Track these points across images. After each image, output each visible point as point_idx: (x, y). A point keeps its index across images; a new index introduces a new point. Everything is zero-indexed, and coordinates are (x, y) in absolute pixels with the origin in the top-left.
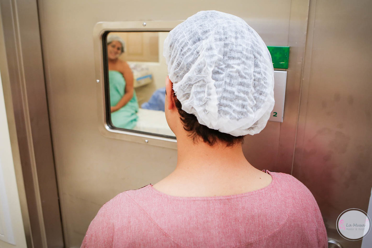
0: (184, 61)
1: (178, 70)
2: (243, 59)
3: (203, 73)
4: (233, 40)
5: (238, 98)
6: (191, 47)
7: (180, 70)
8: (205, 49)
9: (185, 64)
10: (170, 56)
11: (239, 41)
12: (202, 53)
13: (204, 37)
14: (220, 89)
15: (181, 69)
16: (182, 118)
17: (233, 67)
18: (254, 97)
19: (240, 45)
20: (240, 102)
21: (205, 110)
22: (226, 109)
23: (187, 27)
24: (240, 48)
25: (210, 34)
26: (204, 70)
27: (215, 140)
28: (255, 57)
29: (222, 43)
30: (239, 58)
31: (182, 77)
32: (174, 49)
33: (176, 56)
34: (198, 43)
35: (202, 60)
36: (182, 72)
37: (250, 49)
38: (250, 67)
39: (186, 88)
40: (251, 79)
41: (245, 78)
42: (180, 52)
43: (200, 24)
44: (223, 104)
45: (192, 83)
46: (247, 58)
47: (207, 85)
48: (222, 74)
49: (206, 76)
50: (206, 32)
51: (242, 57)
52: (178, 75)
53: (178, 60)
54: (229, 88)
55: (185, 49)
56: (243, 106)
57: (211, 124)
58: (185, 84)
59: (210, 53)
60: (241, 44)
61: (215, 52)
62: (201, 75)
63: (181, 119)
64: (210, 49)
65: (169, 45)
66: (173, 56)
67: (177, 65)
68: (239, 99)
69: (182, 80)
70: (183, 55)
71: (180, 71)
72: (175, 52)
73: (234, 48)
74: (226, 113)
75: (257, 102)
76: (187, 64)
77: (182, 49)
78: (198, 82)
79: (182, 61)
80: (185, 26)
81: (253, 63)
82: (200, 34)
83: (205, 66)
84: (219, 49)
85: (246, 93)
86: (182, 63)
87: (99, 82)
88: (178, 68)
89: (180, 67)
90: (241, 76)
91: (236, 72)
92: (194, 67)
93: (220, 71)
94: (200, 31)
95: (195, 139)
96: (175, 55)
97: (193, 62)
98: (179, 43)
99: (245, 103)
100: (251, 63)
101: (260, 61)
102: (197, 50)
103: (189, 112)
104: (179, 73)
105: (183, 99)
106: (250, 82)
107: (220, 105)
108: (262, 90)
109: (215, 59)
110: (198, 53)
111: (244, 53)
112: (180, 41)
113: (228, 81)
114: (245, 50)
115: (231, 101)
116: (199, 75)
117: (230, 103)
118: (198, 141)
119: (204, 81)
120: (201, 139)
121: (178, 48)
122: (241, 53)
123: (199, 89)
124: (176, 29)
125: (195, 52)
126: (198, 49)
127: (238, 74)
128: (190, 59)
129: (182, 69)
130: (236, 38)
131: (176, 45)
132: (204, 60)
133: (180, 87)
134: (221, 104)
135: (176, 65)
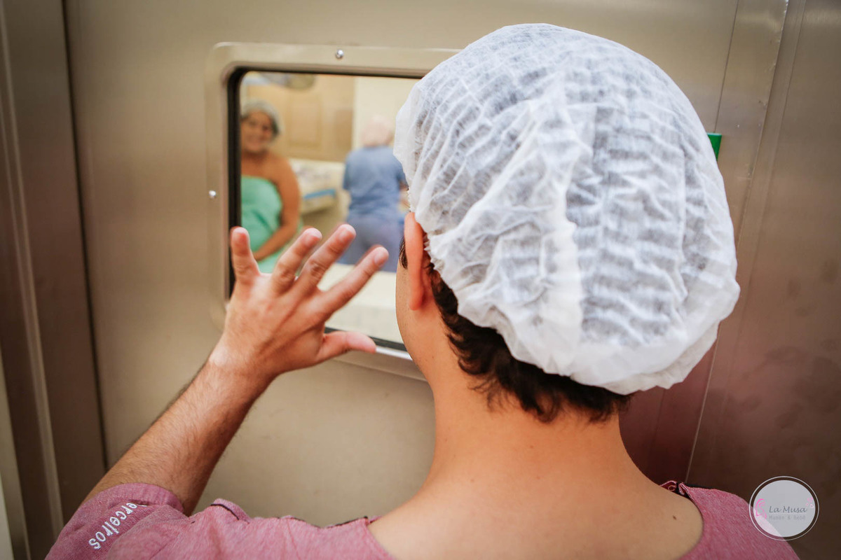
0: (468, 163)
1: (446, 192)
2: (656, 160)
3: (533, 199)
4: (622, 100)
5: (643, 279)
6: (488, 122)
7: (454, 193)
8: (539, 124)
9: (472, 173)
10: (417, 154)
11: (640, 103)
12: (525, 140)
13: (529, 91)
14: (590, 253)
15: (456, 191)
16: (453, 335)
17: (625, 184)
18: (684, 275)
19: (644, 116)
20: (650, 292)
21: (537, 321)
22: (610, 315)
23: (470, 65)
24: (643, 126)
25: (550, 82)
26: (537, 189)
27: (557, 404)
28: (686, 154)
29: (591, 107)
30: (642, 156)
31: (459, 215)
32: (431, 131)
33: (437, 153)
34: (511, 110)
35: (532, 157)
36: (460, 200)
37: (671, 128)
38: (674, 183)
39: (474, 250)
40: (679, 219)
41: (662, 217)
42: (453, 137)
43: (511, 56)
44: (601, 299)
45: (495, 232)
46: (666, 156)
47: (545, 239)
48: (590, 203)
49: (544, 211)
50: (534, 76)
51: (652, 151)
52: (446, 208)
53: (445, 161)
54: (616, 249)
55: (470, 129)
56: (659, 306)
57: (552, 361)
58: (473, 237)
59: (557, 136)
60: (647, 112)
61: (572, 133)
62: (525, 205)
63: (451, 339)
64: (555, 124)
65: (415, 120)
66: (429, 153)
67: (442, 177)
68: (646, 285)
69: (462, 225)
70: (462, 146)
71: (454, 197)
72: (433, 138)
73: (627, 123)
74: (609, 329)
75: (688, 291)
76: (477, 175)
77: (459, 128)
78: (516, 228)
79: (459, 166)
80: (464, 64)
81: (682, 171)
82: (516, 83)
83: (541, 177)
84: (581, 125)
85: (667, 264)
86: (460, 172)
87: (215, 197)
88: (444, 189)
89: (453, 182)
90: (651, 212)
91: (635, 199)
92: (499, 183)
93: (584, 194)
94: (516, 74)
95: (495, 399)
96: (435, 147)
97: (496, 168)
98: (450, 111)
99: (664, 296)
100: (675, 170)
101: (698, 166)
102: (509, 129)
103: (480, 320)
104: (449, 203)
105: (463, 281)
106: (678, 230)
107: (591, 303)
108: (706, 255)
109: (573, 155)
110: (513, 138)
111: (657, 138)
112: (453, 106)
113: (613, 225)
114: (657, 131)
115: (623, 288)
116: (521, 208)
117: (621, 298)
118: (505, 405)
119: (533, 225)
120: (513, 401)
121: (445, 126)
122: (649, 138)
123: (519, 253)
124: (437, 73)
125: (503, 136)
126: (515, 125)
127: (640, 206)
128: (488, 159)
129: (458, 188)
130: (630, 94)
131: (440, 118)
132: (539, 158)
133: (454, 246)
134: (594, 300)
135: (438, 179)
